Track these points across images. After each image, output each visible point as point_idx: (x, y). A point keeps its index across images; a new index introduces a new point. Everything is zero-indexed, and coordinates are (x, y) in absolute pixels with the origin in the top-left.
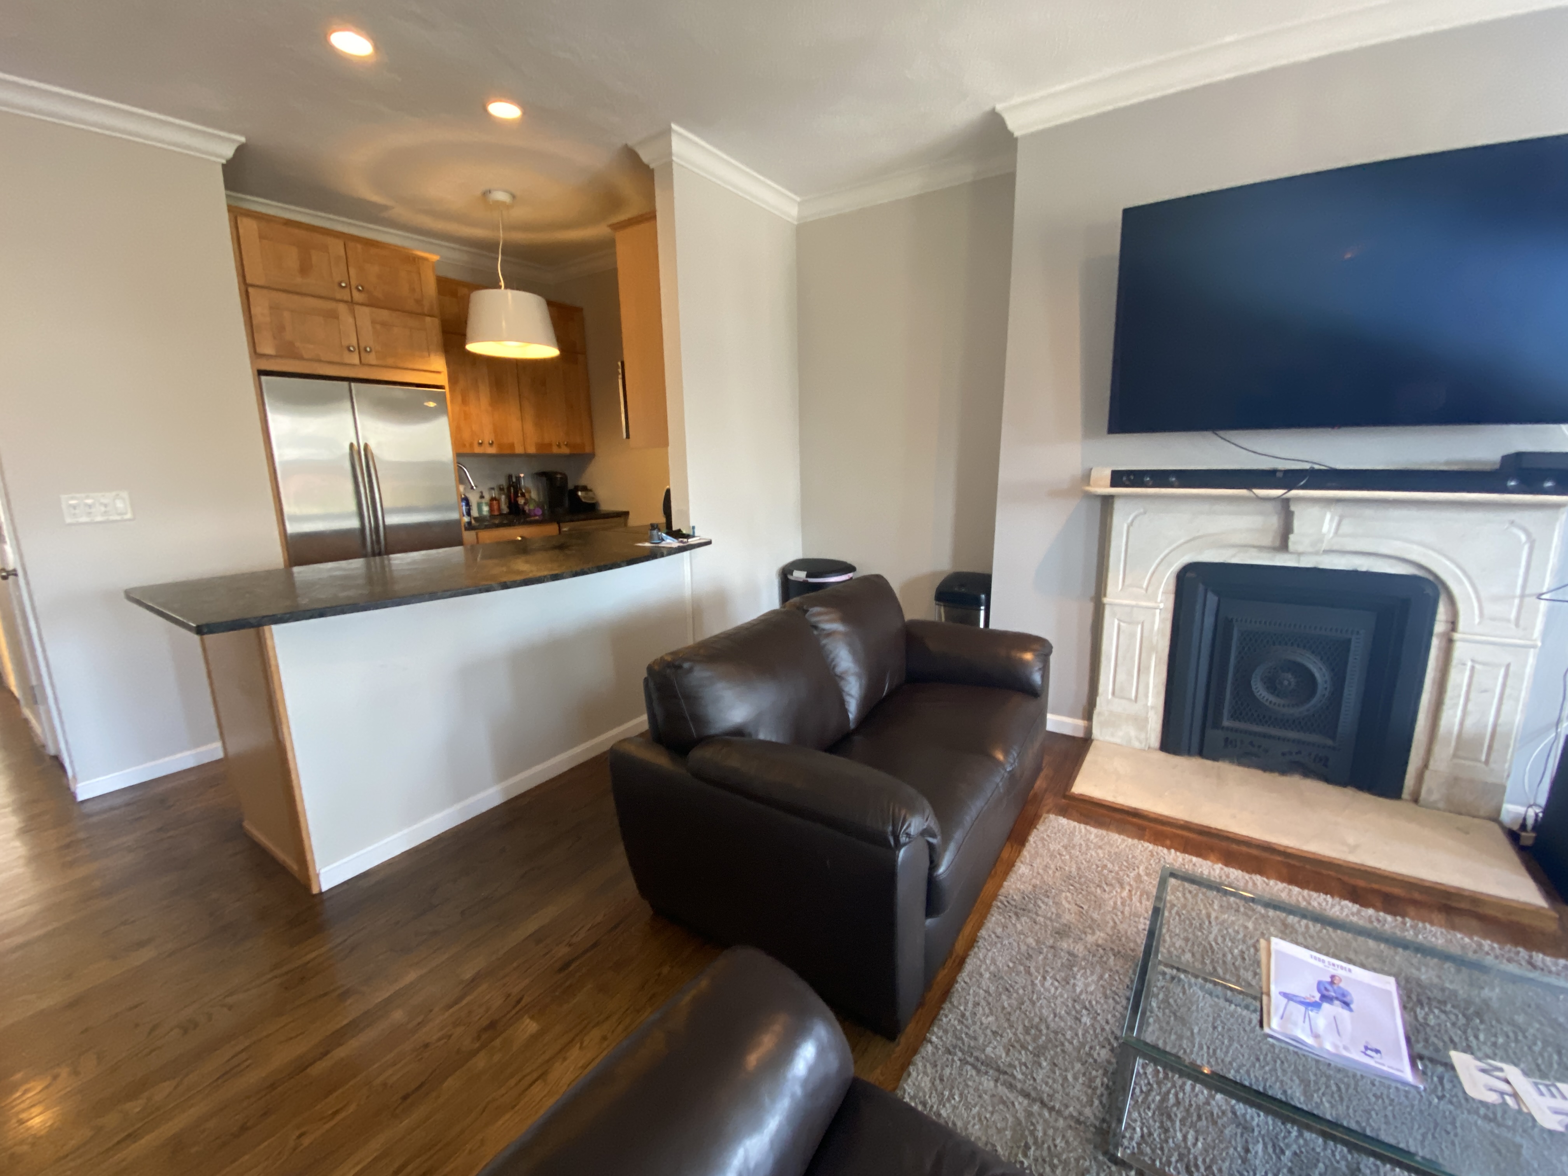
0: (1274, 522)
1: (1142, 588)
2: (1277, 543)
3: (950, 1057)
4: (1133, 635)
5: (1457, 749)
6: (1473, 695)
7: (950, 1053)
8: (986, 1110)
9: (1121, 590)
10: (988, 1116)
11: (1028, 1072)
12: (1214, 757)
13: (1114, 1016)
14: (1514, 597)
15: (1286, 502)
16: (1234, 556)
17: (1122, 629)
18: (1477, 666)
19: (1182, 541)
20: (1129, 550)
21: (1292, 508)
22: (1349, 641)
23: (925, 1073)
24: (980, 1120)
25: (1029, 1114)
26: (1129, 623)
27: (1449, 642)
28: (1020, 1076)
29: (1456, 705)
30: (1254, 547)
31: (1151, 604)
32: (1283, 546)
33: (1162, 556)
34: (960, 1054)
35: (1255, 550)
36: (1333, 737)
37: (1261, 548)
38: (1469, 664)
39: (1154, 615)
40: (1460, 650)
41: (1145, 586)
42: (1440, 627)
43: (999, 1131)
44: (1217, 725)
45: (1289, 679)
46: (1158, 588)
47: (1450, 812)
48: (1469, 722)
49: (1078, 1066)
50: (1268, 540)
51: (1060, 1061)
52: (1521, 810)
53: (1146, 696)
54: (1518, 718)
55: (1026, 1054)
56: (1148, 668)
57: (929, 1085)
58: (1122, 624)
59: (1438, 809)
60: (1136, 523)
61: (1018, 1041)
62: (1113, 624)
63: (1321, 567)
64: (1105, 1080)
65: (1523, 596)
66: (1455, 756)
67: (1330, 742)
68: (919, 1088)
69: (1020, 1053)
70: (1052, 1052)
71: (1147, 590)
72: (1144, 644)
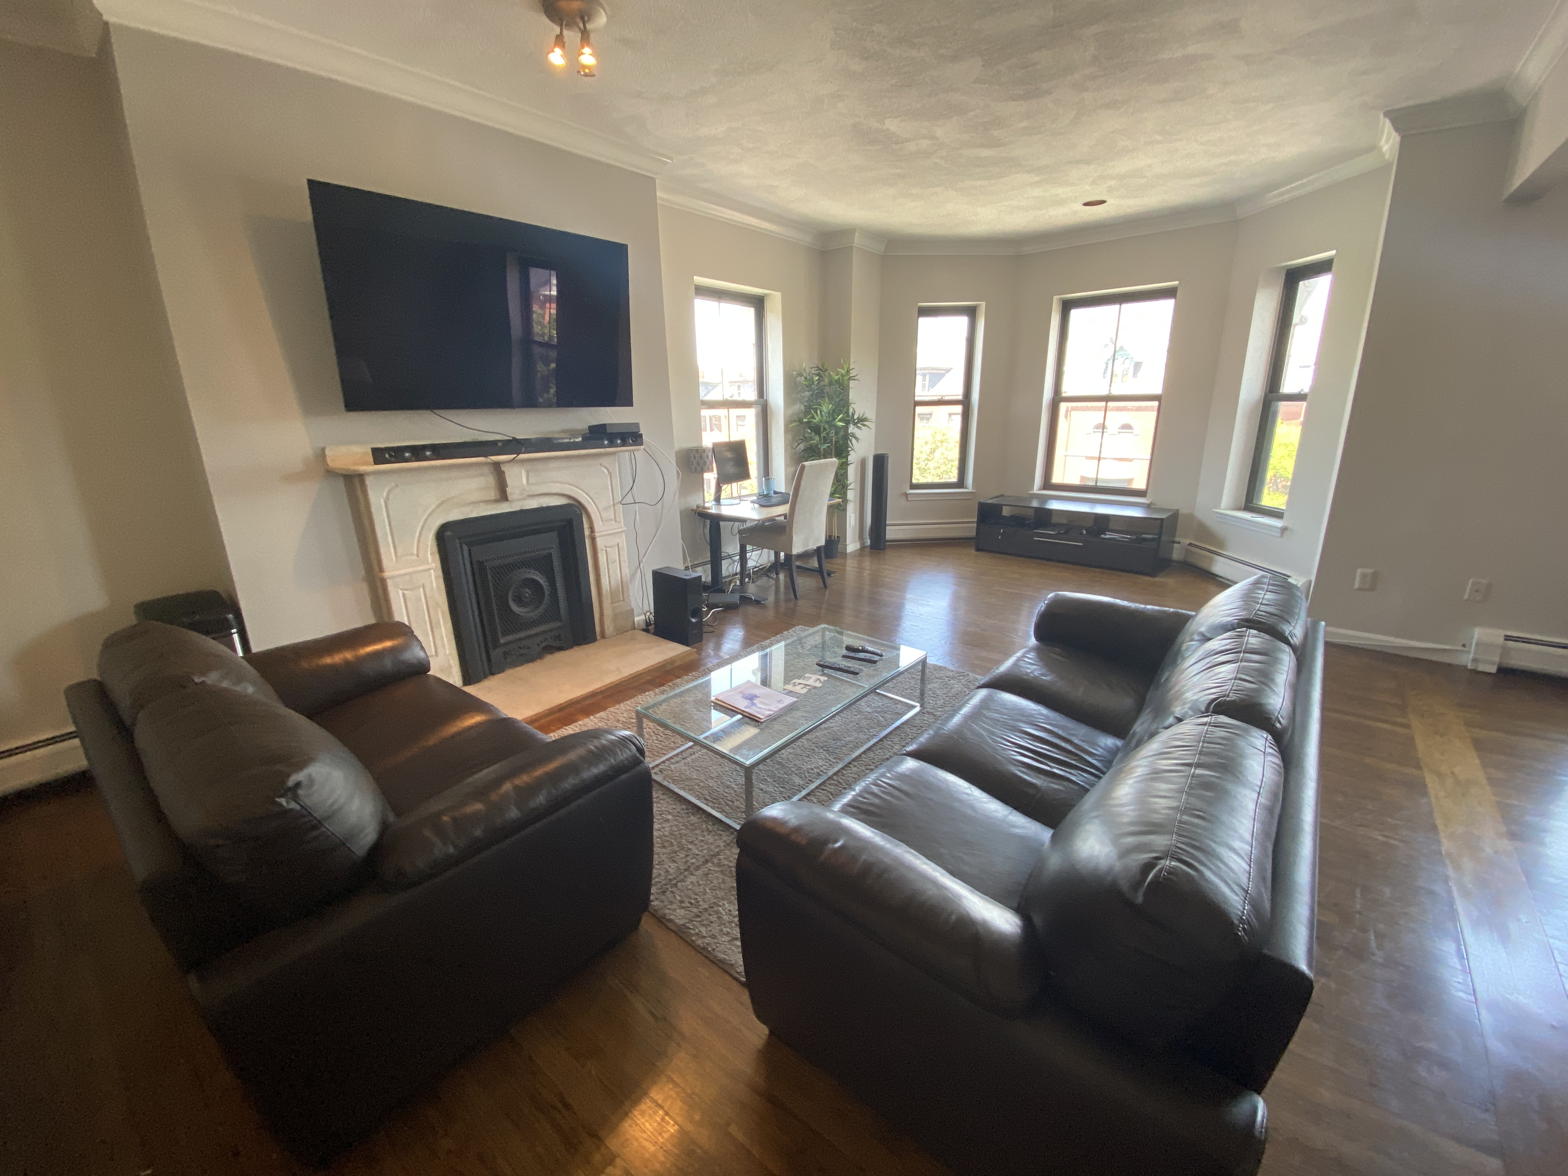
0: (490, 480)
1: (412, 554)
2: (498, 497)
3: (668, 892)
4: (418, 599)
5: (612, 598)
6: (610, 566)
7: (664, 892)
8: (709, 885)
9: (397, 560)
10: (712, 885)
11: (692, 856)
12: (502, 670)
13: (672, 804)
14: (610, 507)
15: (497, 466)
16: (471, 511)
17: (407, 596)
18: (608, 549)
19: (433, 507)
20: (393, 523)
21: (503, 469)
22: (550, 554)
23: (675, 910)
24: (713, 890)
25: (719, 865)
26: (411, 590)
27: (593, 539)
28: (694, 860)
29: (605, 575)
30: (482, 502)
31: (426, 567)
32: (503, 496)
33: (421, 523)
34: (668, 887)
35: (482, 504)
36: (560, 621)
37: (487, 502)
38: (604, 549)
39: (430, 575)
40: (600, 542)
41: (415, 552)
42: (587, 532)
43: (724, 882)
44: (496, 644)
45: (527, 592)
46: (426, 551)
47: (619, 634)
48: (612, 584)
49: (698, 832)
50: (493, 494)
51: (690, 839)
52: (643, 617)
53: (444, 646)
54: (628, 572)
55: (680, 853)
56: (439, 623)
57: (682, 910)
58: (405, 592)
59: (614, 636)
60: (391, 497)
61: (670, 853)
62: (398, 594)
63: (525, 508)
64: (710, 823)
65: (614, 505)
66: (612, 603)
67: (559, 624)
68: (684, 917)
69: (678, 855)
70: (683, 841)
71: (418, 555)
72: (430, 604)
